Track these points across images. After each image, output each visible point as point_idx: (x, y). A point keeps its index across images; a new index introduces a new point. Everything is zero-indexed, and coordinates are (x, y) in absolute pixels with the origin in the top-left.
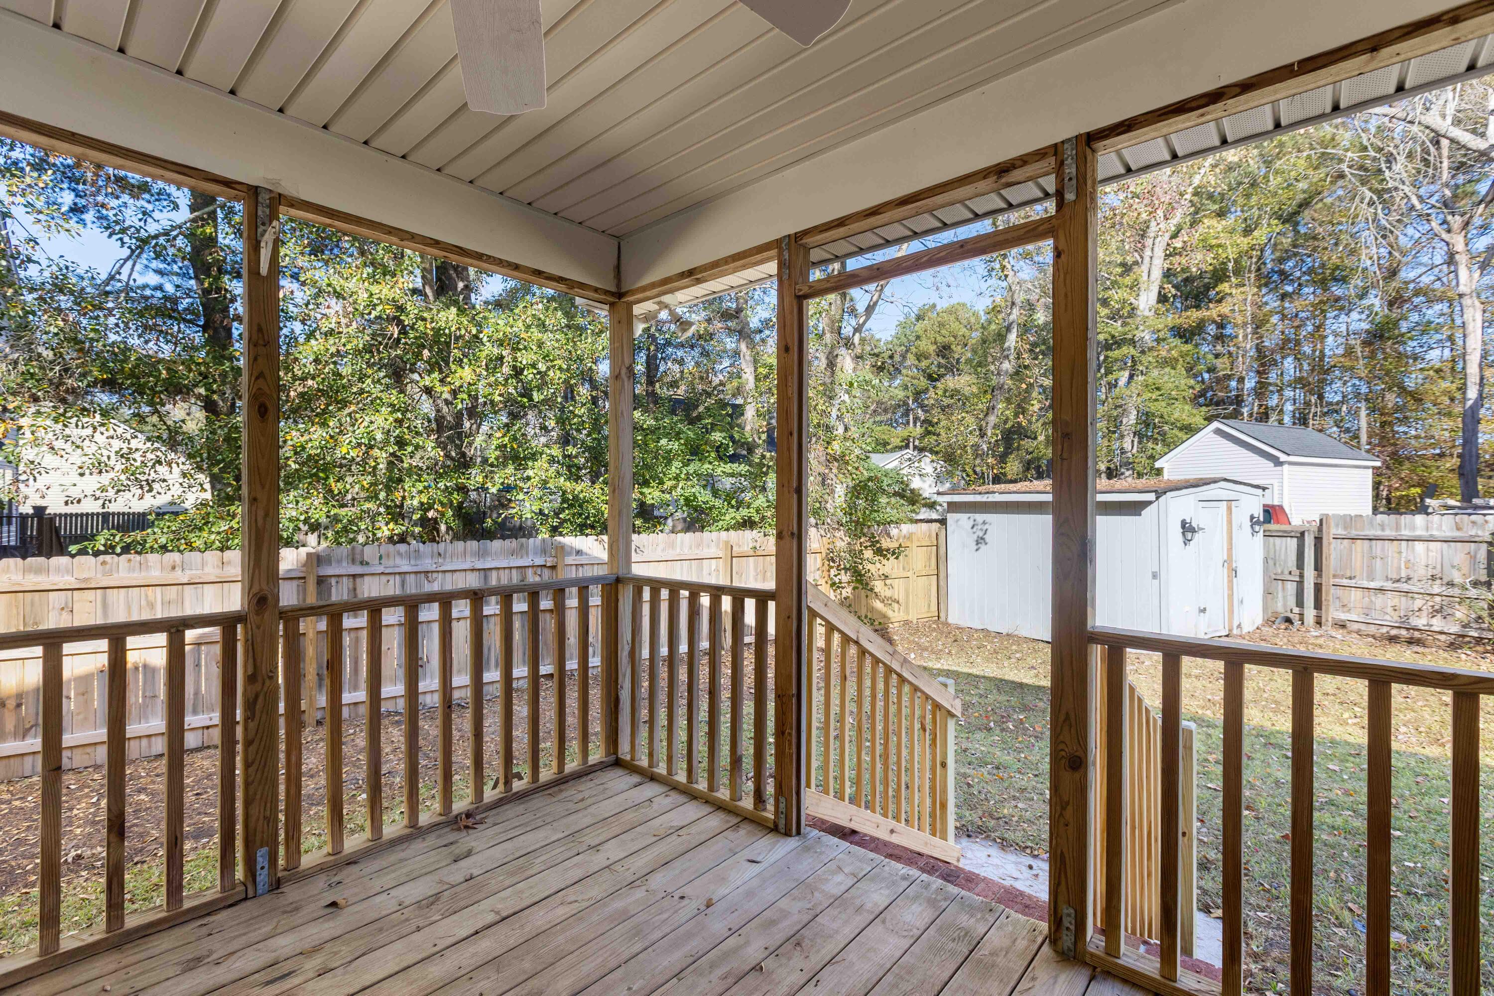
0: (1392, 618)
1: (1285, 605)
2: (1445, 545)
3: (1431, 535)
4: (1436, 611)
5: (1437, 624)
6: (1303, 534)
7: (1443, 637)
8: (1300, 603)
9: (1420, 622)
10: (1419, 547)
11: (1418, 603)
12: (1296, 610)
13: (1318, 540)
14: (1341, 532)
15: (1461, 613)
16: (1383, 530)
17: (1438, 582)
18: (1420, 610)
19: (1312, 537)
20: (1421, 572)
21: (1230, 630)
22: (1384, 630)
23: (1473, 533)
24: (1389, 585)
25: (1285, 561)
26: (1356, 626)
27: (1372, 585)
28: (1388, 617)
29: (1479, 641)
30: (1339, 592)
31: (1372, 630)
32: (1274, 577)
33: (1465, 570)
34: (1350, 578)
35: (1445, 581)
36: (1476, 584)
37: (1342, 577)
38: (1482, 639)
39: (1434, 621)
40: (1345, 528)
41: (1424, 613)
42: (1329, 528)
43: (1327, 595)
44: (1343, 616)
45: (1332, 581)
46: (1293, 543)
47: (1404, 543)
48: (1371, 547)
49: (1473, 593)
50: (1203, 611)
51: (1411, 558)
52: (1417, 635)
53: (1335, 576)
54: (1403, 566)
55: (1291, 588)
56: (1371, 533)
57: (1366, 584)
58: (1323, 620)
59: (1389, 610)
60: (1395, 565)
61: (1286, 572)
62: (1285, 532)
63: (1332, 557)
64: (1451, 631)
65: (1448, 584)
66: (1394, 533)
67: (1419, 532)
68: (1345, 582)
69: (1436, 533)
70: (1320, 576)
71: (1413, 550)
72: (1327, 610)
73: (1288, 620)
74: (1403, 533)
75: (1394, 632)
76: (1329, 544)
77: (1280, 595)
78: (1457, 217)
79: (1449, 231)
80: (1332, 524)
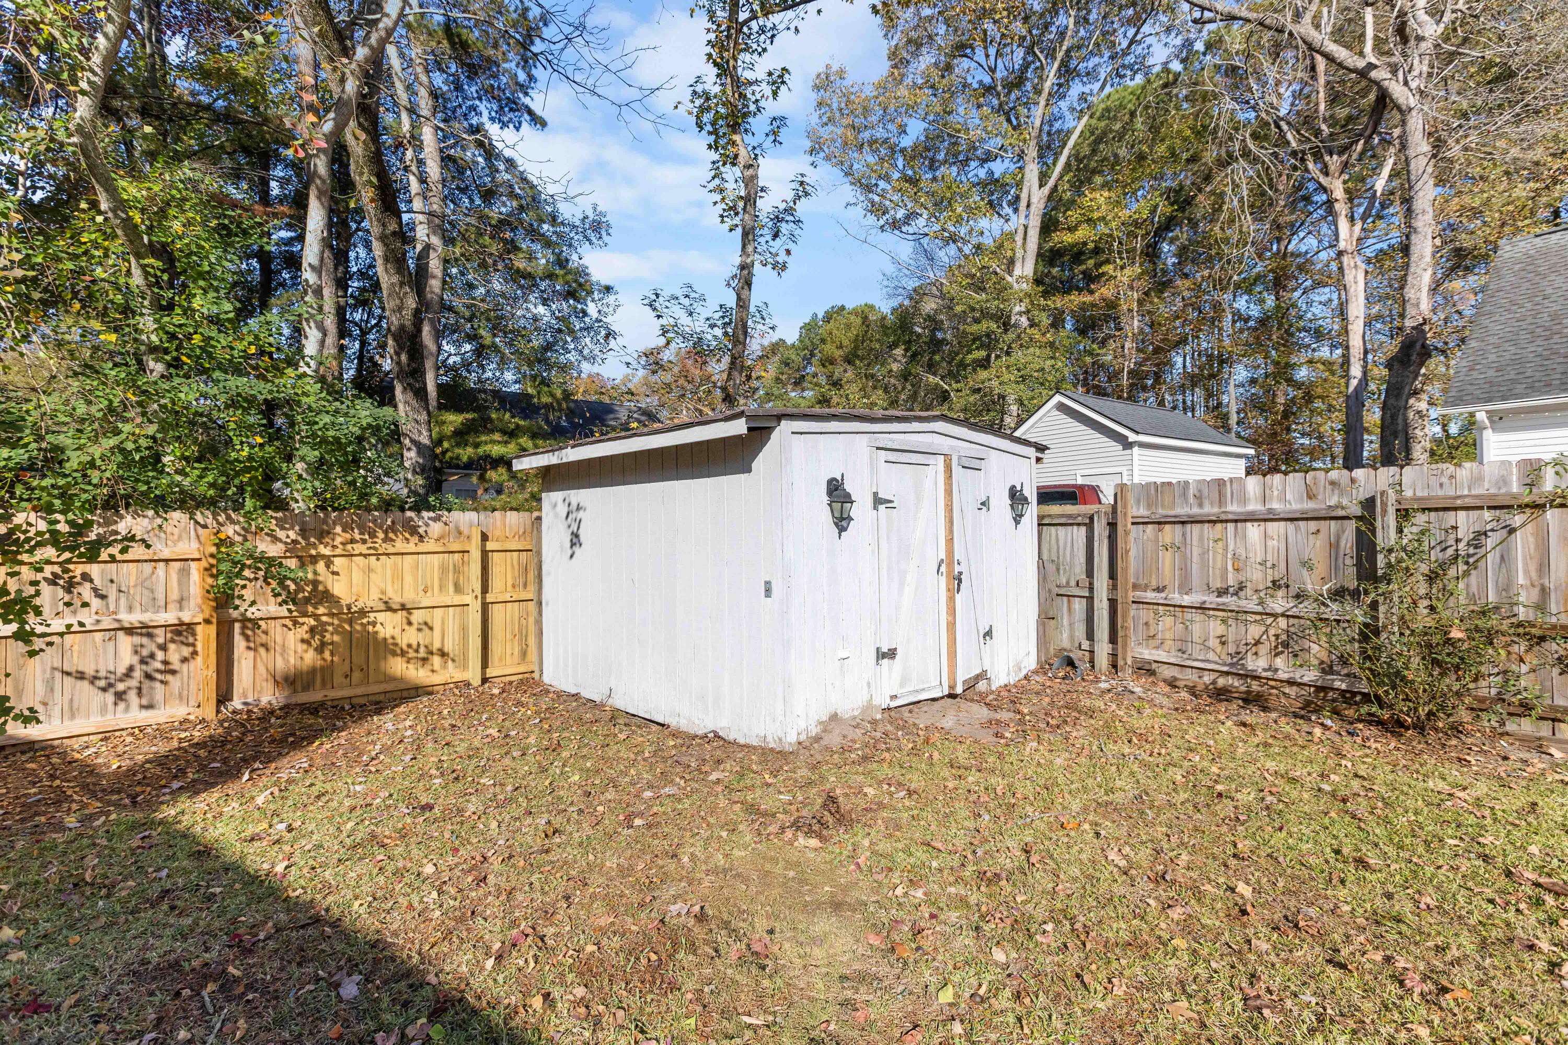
0: (1216, 657)
1: (1072, 638)
2: (1291, 526)
3: (1270, 511)
4: (1284, 645)
5: (1284, 667)
6: (1091, 518)
7: (1292, 691)
8: (1090, 636)
9: (1257, 664)
10: (1253, 531)
11: (1255, 631)
12: (1086, 645)
13: (1112, 525)
14: (1142, 511)
15: (1317, 650)
16: (1201, 505)
17: (1281, 593)
18: (1257, 643)
19: (1104, 522)
20: (1257, 576)
21: (952, 687)
22: (1207, 678)
23: (1333, 502)
24: (1212, 600)
25: (1072, 565)
26: (1167, 672)
27: (1187, 600)
28: (1211, 656)
29: (1348, 697)
30: (1145, 614)
31: (1190, 677)
32: (1056, 590)
33: (1321, 568)
34: (1159, 590)
35: (1293, 590)
36: (1339, 594)
37: (1145, 588)
38: (1354, 694)
39: (1279, 662)
40: (1149, 506)
41: (1263, 649)
42: (1125, 506)
43: (1124, 621)
44: (1148, 654)
45: (1132, 595)
46: (1080, 534)
47: (1230, 526)
48: (1184, 535)
49: (1334, 609)
50: (891, 654)
51: (1241, 552)
52: (1255, 686)
53: (1135, 587)
54: (1230, 568)
55: (1079, 606)
56: (1182, 510)
57: (1177, 598)
58: (1120, 663)
59: (1214, 643)
60: (1219, 565)
61: (1073, 583)
62: (1069, 516)
63: (1132, 554)
64: (1306, 679)
65: (1297, 596)
66: (1216, 510)
67: (1254, 506)
68: (1150, 596)
69: (1276, 506)
70: (1114, 587)
71: (1245, 536)
72: (1125, 646)
73: (1070, 663)
74: (1230, 508)
75: (1221, 682)
76: (1127, 533)
77: (1065, 622)
78: (1335, 157)
79: (1327, 174)
80: (1131, 501)
